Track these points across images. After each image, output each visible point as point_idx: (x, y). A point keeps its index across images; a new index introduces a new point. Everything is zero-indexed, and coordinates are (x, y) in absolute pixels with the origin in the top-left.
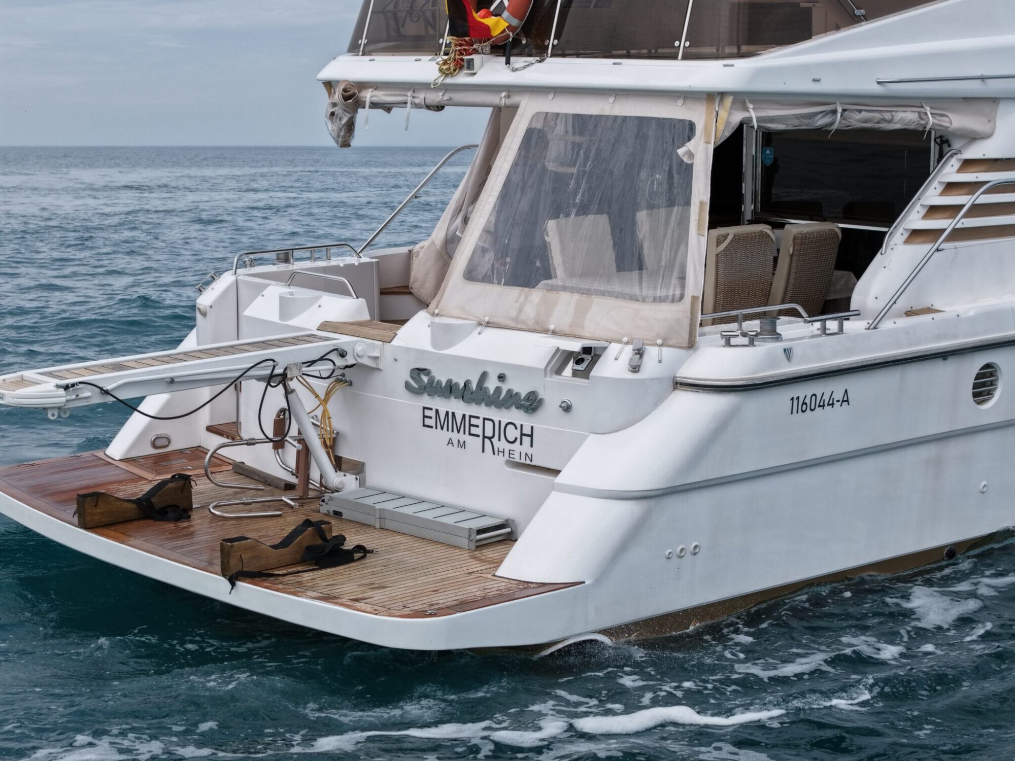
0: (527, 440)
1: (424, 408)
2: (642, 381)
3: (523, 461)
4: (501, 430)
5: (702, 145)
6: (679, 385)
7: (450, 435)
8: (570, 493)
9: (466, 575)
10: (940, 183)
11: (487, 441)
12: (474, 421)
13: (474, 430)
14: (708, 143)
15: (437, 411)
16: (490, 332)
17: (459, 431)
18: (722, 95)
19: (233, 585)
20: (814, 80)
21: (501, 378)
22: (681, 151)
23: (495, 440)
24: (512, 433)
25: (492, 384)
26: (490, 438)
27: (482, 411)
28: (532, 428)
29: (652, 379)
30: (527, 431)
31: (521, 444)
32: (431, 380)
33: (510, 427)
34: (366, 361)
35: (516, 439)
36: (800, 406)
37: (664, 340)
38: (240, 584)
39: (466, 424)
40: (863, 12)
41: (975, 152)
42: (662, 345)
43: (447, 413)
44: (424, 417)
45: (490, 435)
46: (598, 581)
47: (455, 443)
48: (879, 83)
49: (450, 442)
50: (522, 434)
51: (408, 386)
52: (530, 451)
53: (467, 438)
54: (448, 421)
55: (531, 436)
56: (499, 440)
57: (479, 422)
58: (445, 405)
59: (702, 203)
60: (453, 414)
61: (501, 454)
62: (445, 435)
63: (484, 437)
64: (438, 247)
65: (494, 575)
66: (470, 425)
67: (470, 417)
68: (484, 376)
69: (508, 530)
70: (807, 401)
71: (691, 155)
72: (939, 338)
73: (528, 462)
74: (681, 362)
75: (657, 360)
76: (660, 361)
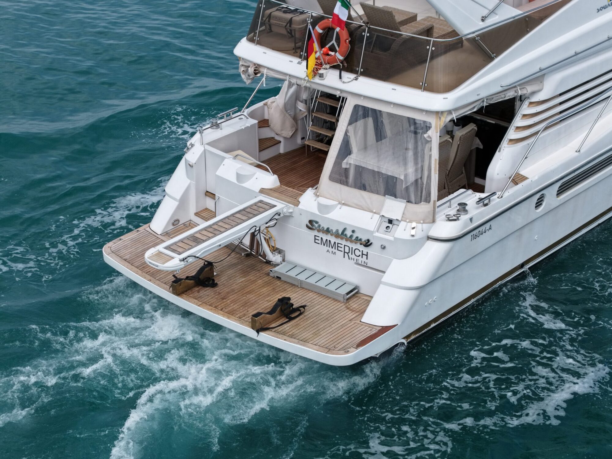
0: (365, 257)
1: (315, 236)
2: (416, 240)
3: (363, 264)
4: (354, 251)
5: (435, 134)
6: (429, 238)
7: (328, 248)
8: (389, 286)
9: (349, 322)
10: (521, 114)
11: (346, 254)
12: (339, 245)
13: (339, 249)
14: (437, 132)
15: (322, 238)
16: (344, 207)
17: (332, 248)
18: (442, 112)
19: (258, 333)
20: (478, 95)
21: (353, 231)
22: (425, 136)
23: (350, 254)
24: (357, 253)
25: (348, 233)
26: (347, 253)
27: (344, 242)
28: (367, 252)
29: (420, 238)
30: (365, 253)
31: (362, 257)
32: (319, 226)
33: (356, 250)
34: (288, 214)
35: (360, 255)
36: (475, 237)
37: (423, 221)
38: (261, 333)
39: (336, 246)
40: (495, 55)
41: (535, 99)
42: (423, 223)
43: (327, 240)
44: (315, 239)
45: (348, 252)
46: (403, 322)
47: (331, 252)
48: (501, 86)
49: (328, 251)
50: (362, 254)
51: (307, 226)
52: (366, 261)
53: (336, 251)
54: (327, 243)
55: (367, 255)
56: (352, 254)
57: (343, 246)
58: (325, 237)
59: (436, 160)
60: (330, 241)
61: (353, 260)
62: (325, 248)
63: (345, 252)
64: (281, 108)
65: (360, 321)
66: (338, 247)
67: (338, 243)
68: (345, 230)
69: (357, 290)
70: (477, 234)
71: (429, 137)
72: (525, 193)
73: (365, 265)
74: (430, 229)
75: (421, 230)
76: (423, 231)
